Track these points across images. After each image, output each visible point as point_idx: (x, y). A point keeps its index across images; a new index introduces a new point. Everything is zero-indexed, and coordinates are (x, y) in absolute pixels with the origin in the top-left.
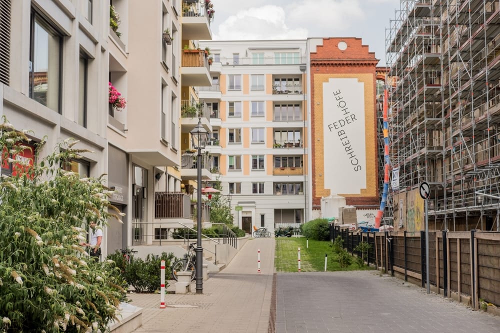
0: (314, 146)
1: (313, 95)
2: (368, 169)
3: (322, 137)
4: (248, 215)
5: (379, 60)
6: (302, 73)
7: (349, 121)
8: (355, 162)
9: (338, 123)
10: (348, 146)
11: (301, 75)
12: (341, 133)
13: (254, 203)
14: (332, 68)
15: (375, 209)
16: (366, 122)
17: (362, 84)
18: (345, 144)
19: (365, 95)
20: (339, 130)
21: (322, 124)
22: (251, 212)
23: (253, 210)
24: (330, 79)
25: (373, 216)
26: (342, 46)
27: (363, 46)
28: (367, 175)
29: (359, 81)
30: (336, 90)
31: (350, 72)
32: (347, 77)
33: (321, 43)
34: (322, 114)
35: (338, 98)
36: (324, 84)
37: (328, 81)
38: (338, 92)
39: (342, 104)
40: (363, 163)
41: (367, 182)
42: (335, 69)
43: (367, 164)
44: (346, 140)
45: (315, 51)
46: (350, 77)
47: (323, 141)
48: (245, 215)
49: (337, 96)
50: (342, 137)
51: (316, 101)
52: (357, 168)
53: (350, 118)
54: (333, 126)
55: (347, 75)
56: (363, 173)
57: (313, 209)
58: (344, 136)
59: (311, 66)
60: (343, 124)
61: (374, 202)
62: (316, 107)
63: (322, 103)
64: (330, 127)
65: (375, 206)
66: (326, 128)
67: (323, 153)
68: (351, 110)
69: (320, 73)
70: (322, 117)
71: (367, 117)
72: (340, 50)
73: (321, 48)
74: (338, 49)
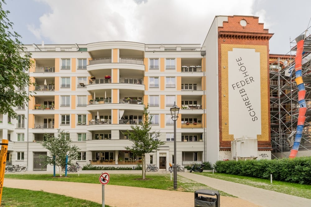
0: (221, 100)
1: (220, 60)
2: (262, 119)
3: (227, 94)
4: (164, 156)
5: (273, 34)
6: (203, 57)
7: (248, 82)
8: (252, 114)
9: (240, 83)
10: (247, 101)
11: (202, 58)
12: (242, 91)
13: (168, 147)
14: (235, 40)
15: (268, 151)
16: (261, 83)
17: (259, 53)
18: (245, 100)
19: (261, 63)
20: (241, 89)
21: (227, 83)
22: (166, 153)
23: (167, 152)
24: (234, 49)
25: (266, 156)
26: (243, 23)
27: (259, 24)
28: (262, 124)
29: (256, 51)
30: (238, 58)
31: (249, 44)
32: (247, 48)
33: (226, 19)
34: (227, 76)
35: (240, 64)
36: (229, 52)
37: (232, 50)
38: (240, 59)
39: (243, 69)
40: (258, 114)
41: (262, 130)
42: (238, 40)
43: (262, 116)
44: (245, 97)
45: (222, 26)
46: (249, 48)
47: (228, 97)
48: (162, 156)
49: (239, 62)
50: (243, 94)
51: (223, 65)
52: (255, 119)
53: (249, 80)
54: (235, 85)
55: (247, 46)
56: (259, 122)
57: (220, 151)
58: (244, 93)
59: (219, 38)
60: (243, 84)
61: (268, 145)
62: (222, 70)
63: (228, 67)
64: (234, 86)
65: (268, 148)
66: (230, 87)
67: (228, 107)
68: (250, 74)
69: (226, 43)
70: (228, 77)
71: (262, 79)
72: (241, 26)
73: (227, 23)
74: (240, 25)
